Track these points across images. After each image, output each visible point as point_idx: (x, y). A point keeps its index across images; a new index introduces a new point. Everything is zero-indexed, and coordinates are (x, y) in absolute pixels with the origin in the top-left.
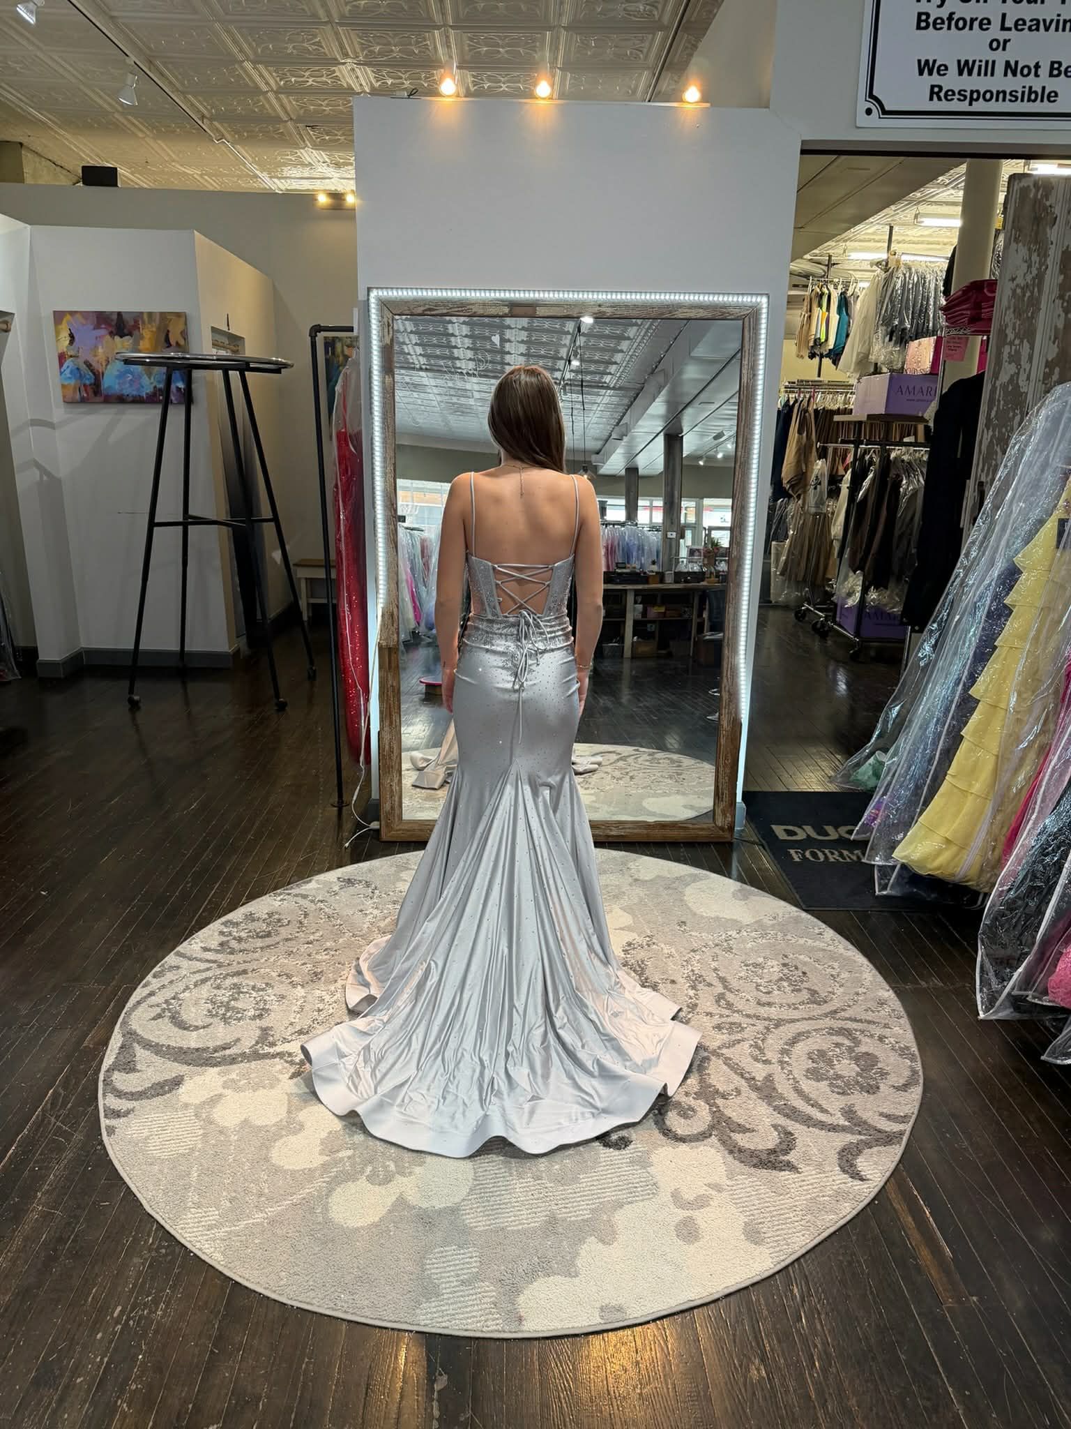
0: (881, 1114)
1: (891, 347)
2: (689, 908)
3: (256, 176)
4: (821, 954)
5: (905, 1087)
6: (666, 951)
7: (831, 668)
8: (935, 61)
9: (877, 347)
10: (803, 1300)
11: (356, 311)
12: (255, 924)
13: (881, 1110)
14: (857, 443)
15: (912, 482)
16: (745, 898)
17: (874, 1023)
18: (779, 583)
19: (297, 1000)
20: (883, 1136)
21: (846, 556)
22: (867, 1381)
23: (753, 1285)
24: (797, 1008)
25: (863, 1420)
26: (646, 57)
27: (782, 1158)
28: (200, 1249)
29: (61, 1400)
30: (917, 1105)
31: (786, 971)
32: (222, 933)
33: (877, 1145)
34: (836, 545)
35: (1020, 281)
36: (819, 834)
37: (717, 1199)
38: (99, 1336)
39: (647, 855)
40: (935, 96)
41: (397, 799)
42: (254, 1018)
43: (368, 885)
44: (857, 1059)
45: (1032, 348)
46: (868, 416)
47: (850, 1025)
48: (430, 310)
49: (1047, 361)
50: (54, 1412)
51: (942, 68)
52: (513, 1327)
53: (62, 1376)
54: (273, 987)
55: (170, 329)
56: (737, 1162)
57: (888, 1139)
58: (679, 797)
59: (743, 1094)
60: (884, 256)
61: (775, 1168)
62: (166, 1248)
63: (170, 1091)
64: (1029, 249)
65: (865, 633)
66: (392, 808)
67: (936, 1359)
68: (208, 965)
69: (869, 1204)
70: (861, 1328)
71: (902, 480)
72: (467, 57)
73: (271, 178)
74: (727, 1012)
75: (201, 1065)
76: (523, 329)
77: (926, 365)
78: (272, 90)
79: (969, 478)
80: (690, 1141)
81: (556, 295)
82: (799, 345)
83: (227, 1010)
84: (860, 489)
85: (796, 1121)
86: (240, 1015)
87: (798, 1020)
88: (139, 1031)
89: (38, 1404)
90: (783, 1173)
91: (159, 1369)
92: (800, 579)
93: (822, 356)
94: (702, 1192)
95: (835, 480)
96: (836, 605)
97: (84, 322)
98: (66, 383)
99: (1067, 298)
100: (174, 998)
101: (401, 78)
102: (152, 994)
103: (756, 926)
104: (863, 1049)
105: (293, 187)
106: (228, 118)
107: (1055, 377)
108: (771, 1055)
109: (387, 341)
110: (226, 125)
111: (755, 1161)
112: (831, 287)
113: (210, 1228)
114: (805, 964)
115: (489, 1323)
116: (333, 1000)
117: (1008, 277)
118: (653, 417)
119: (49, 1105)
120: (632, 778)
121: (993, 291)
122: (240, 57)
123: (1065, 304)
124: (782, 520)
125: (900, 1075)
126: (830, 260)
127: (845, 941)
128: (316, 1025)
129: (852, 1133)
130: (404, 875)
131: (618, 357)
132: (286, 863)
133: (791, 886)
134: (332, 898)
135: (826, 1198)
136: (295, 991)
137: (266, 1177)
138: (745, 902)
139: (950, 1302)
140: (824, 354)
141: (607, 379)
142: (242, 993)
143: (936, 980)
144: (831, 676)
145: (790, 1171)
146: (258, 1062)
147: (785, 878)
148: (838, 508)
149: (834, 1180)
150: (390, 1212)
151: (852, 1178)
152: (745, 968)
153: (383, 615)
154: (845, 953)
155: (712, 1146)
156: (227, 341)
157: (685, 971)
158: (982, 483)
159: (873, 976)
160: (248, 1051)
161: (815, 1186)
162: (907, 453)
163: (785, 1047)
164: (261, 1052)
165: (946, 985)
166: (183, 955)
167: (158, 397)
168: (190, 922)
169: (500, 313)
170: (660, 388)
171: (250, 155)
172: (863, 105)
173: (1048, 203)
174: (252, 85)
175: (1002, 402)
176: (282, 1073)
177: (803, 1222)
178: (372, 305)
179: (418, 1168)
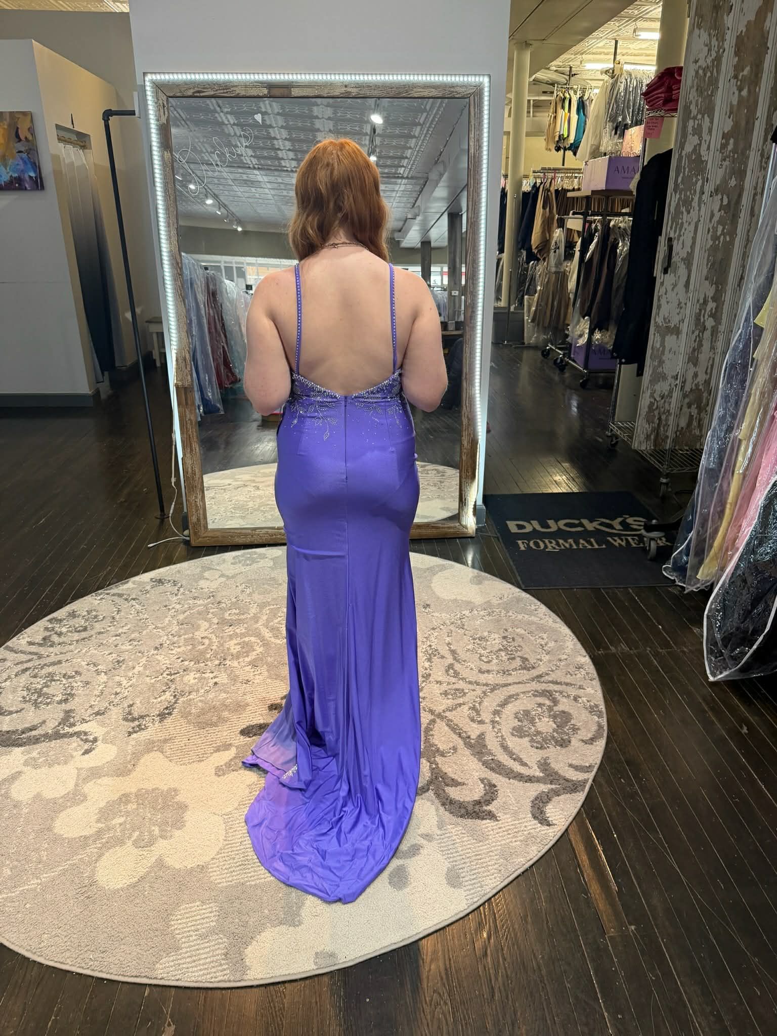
0: (571, 765)
1: (616, 139)
2: (434, 593)
3: (103, 1)
5: (592, 740)
7: (567, 395)
9: (605, 140)
10: (489, 937)
11: (136, 94)
12: (76, 620)
13: (570, 761)
15: (627, 244)
16: (478, 581)
17: (571, 685)
18: (531, 329)
19: (99, 685)
20: (570, 784)
21: (578, 305)
22: (536, 1010)
23: (448, 926)
24: (511, 674)
27: (485, 808)
30: (600, 756)
31: (505, 643)
32: (46, 629)
33: (564, 793)
34: (572, 296)
35: (702, 63)
36: (542, 527)
37: (428, 848)
41: (201, 512)
42: (60, 702)
43: (175, 583)
44: (554, 717)
45: (712, 122)
46: (593, 191)
47: (552, 687)
49: (724, 133)
52: (238, 977)
54: (80, 674)
55: (19, 126)
56: (447, 813)
57: (574, 787)
59: (459, 751)
60: (612, 66)
61: (478, 818)
64: (710, 35)
65: (592, 365)
66: (198, 520)
67: (596, 986)
68: (30, 657)
69: (553, 847)
70: (536, 960)
71: (618, 243)
74: (453, 680)
75: (9, 746)
77: (638, 149)
79: (661, 235)
82: (547, 141)
83: (39, 697)
84: (588, 251)
85: (500, 774)
86: (49, 700)
87: (510, 684)
90: (484, 822)
92: (546, 324)
93: (565, 149)
94: (415, 842)
95: (570, 245)
96: (571, 345)
99: (740, 77)
103: (484, 606)
104: (560, 708)
107: (730, 147)
108: (486, 716)
109: (164, 120)
111: (463, 811)
112: (572, 92)
114: (522, 636)
115: (218, 974)
116: (129, 684)
117: (692, 60)
118: (438, 199)
121: (681, 75)
123: (739, 83)
124: (533, 279)
125: (588, 730)
126: (570, 71)
127: (554, 615)
128: (111, 707)
129: (545, 783)
130: (206, 574)
131: (408, 153)
132: (109, 568)
133: (515, 571)
134: (144, 596)
135: (517, 843)
136: (99, 677)
137: (46, 846)
138: (480, 586)
139: (612, 932)
140: (567, 147)
141: (401, 170)
142: (54, 681)
143: (624, 647)
144: (566, 401)
145: (490, 819)
146: (58, 741)
147: (512, 563)
148: (573, 267)
149: (526, 826)
150: (148, 873)
151: (541, 823)
152: (472, 641)
153: (177, 360)
154: (554, 625)
155: (428, 800)
156: (74, 138)
157: (424, 647)
158: (671, 238)
159: (574, 645)
160: (50, 731)
161: (510, 832)
162: (622, 222)
163: (498, 708)
164: (61, 732)
165: (631, 649)
166: (11, 650)
167: (15, 185)
168: (21, 620)
169: (261, 94)
170: (441, 176)
175: (687, 169)
176: (76, 750)
177: (496, 866)
178: (148, 89)
179: (179, 831)
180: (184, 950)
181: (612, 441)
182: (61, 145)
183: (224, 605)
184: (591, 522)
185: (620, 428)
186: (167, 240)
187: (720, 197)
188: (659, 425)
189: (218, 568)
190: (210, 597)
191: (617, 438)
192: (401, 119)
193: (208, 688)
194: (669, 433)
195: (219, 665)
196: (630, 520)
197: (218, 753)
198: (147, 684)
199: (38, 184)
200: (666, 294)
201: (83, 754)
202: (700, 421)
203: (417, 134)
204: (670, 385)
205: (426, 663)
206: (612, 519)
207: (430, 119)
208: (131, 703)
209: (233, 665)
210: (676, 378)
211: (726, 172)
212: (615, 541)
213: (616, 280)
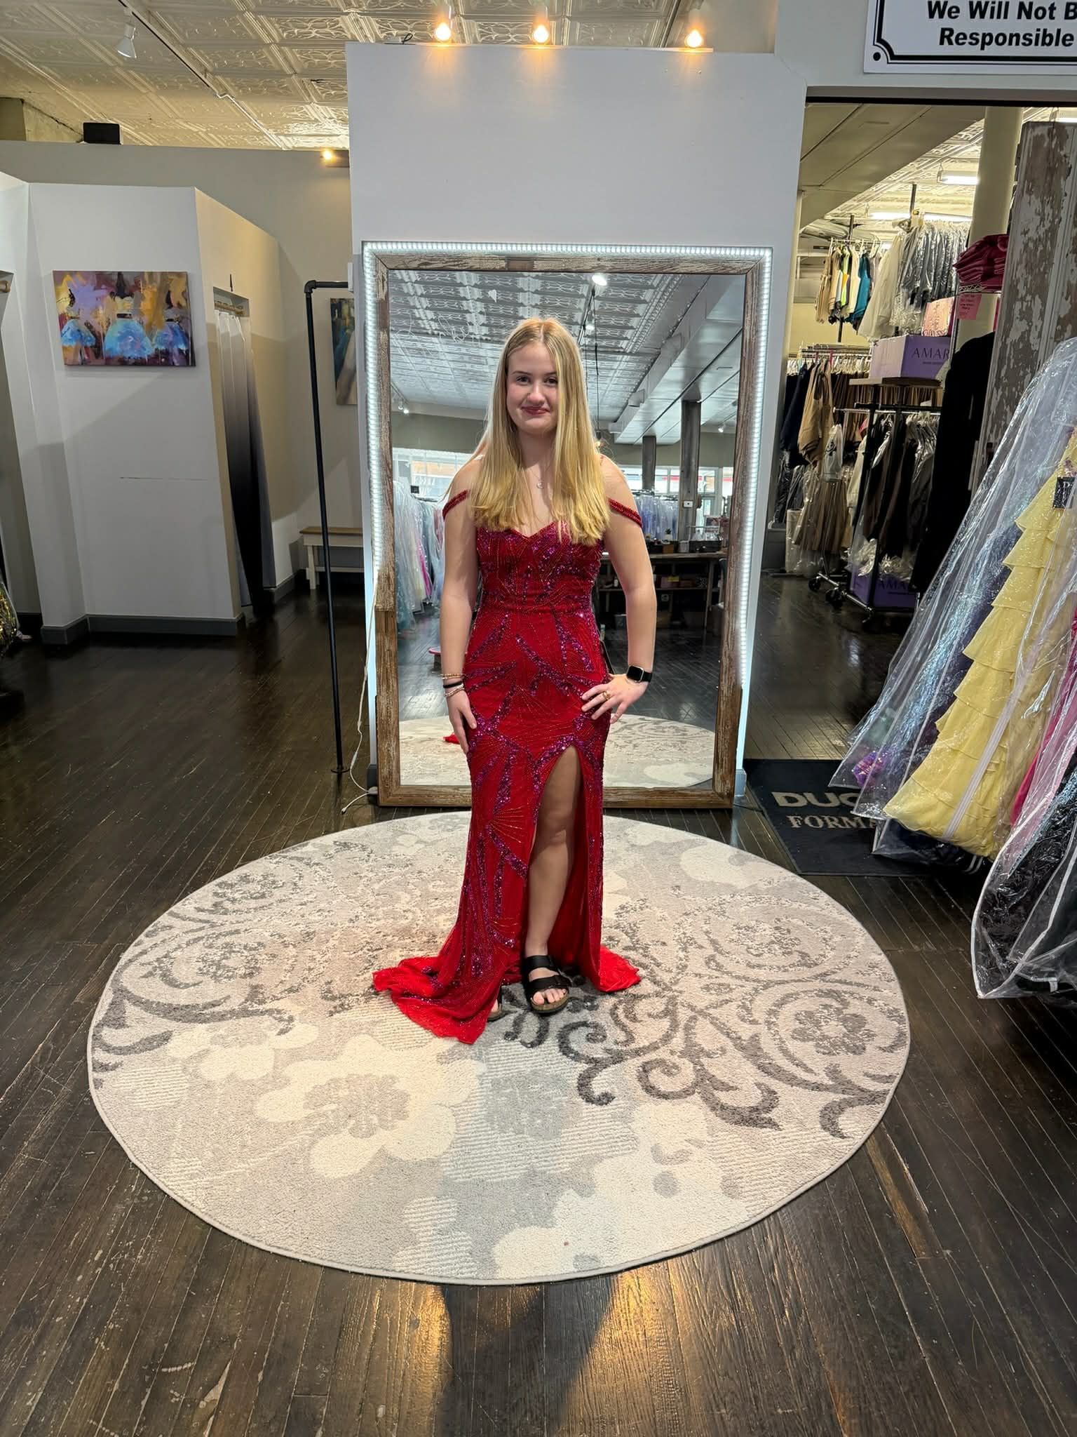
0: (866, 1074)
1: (913, 311)
2: (684, 872)
3: (261, 133)
4: (813, 918)
5: (891, 1048)
6: (659, 914)
7: (844, 638)
8: (946, 3)
9: (898, 310)
10: (776, 1251)
11: (350, 265)
12: (250, 886)
13: (865, 1069)
14: (873, 408)
15: (928, 447)
16: (741, 863)
17: (864, 986)
18: (795, 553)
19: (288, 959)
20: (866, 1095)
21: (860, 523)
22: (835, 1330)
23: (728, 1236)
25: (830, 1366)
26: (658, 6)
27: (764, 1115)
28: (182, 1197)
29: (40, 1338)
30: (903, 1065)
31: (778, 934)
32: (216, 894)
33: (859, 1104)
34: (852, 512)
35: (1032, 234)
36: (819, 802)
37: (698, 1154)
38: (80, 1278)
39: (645, 821)
40: (946, 40)
41: (394, 764)
42: (244, 976)
43: (364, 848)
44: (845, 1020)
45: (1044, 304)
46: (884, 379)
47: (840, 987)
48: (426, 264)
49: (1059, 318)
50: (34, 1348)
51: (954, 10)
52: (487, 1274)
53: (41, 1316)
54: (264, 947)
55: (171, 289)
56: (718, 1119)
57: (874, 1098)
58: (680, 765)
59: (728, 1054)
60: (907, 216)
61: (755, 1124)
62: (147, 1195)
63: (158, 1046)
64: (1042, 202)
65: (879, 602)
66: (390, 773)
67: (906, 1309)
68: (201, 925)
69: (847, 1161)
70: (833, 1278)
71: (917, 446)
72: (474, 7)
73: (277, 135)
74: (716, 974)
75: (189, 1021)
76: (536, 292)
77: (944, 327)
78: (275, 43)
79: (978, 439)
80: (673, 1098)
81: (554, 249)
82: (819, 309)
83: (218, 969)
84: (875, 455)
85: (780, 1080)
86: (230, 974)
87: (787, 982)
88: (130, 988)
89: (18, 1340)
90: (764, 1130)
91: (137, 1310)
92: (815, 547)
93: (842, 320)
94: (681, 1147)
95: (851, 446)
96: (849, 574)
97: (85, 282)
98: (67, 345)
100: (165, 957)
101: (406, 29)
102: (144, 952)
103: (750, 891)
104: (850, 1010)
105: (300, 145)
106: (231, 72)
107: (1066, 335)
108: (759, 1015)
109: (382, 295)
110: (228, 79)
111: (737, 1117)
112: (853, 249)
113: (192, 1177)
114: (798, 927)
115: (464, 1271)
116: (324, 959)
117: (1020, 230)
118: (670, 382)
119: (38, 1059)
120: (635, 746)
121: (1005, 246)
122: (241, 7)
124: (798, 488)
125: (887, 1036)
126: (852, 220)
127: (838, 905)
128: (305, 984)
129: (835, 1092)
130: (400, 839)
131: (634, 322)
132: (283, 827)
133: (788, 853)
134: (328, 862)
135: (806, 1155)
136: (287, 950)
137: (249, 1129)
138: (745, 866)
139: (924, 1255)
140: (845, 317)
141: (623, 344)
142: (234, 952)
143: (929, 945)
144: (844, 647)
145: (771, 1128)
146: (247, 1019)
147: (782, 842)
148: (855, 475)
149: (814, 1138)
150: (371, 1164)
151: (833, 1135)
152: (737, 931)
153: (379, 578)
154: (840, 917)
155: (694, 1103)
156: (232, 303)
158: (991, 443)
159: (866, 941)
160: (236, 1008)
161: (795, 1142)
162: (923, 418)
163: (773, 1008)
164: (250, 1009)
165: (938, 948)
166: (176, 916)
167: (161, 360)
168: (184, 883)
169: (498, 268)
170: (677, 353)
171: (255, 111)
172: (872, 49)
173: (1062, 153)
174: (254, 37)
175: (1012, 361)
176: (270, 1030)
177: (781, 1178)
178: (367, 259)
179: (401, 1122)
180: (422, 1244)
182: (217, 312)
189: (413, 832)
190: (407, 866)
198: (345, 959)
199: (189, 359)
201: (279, 1034)
203: (647, 299)
208: (329, 980)
213: (913, 492)
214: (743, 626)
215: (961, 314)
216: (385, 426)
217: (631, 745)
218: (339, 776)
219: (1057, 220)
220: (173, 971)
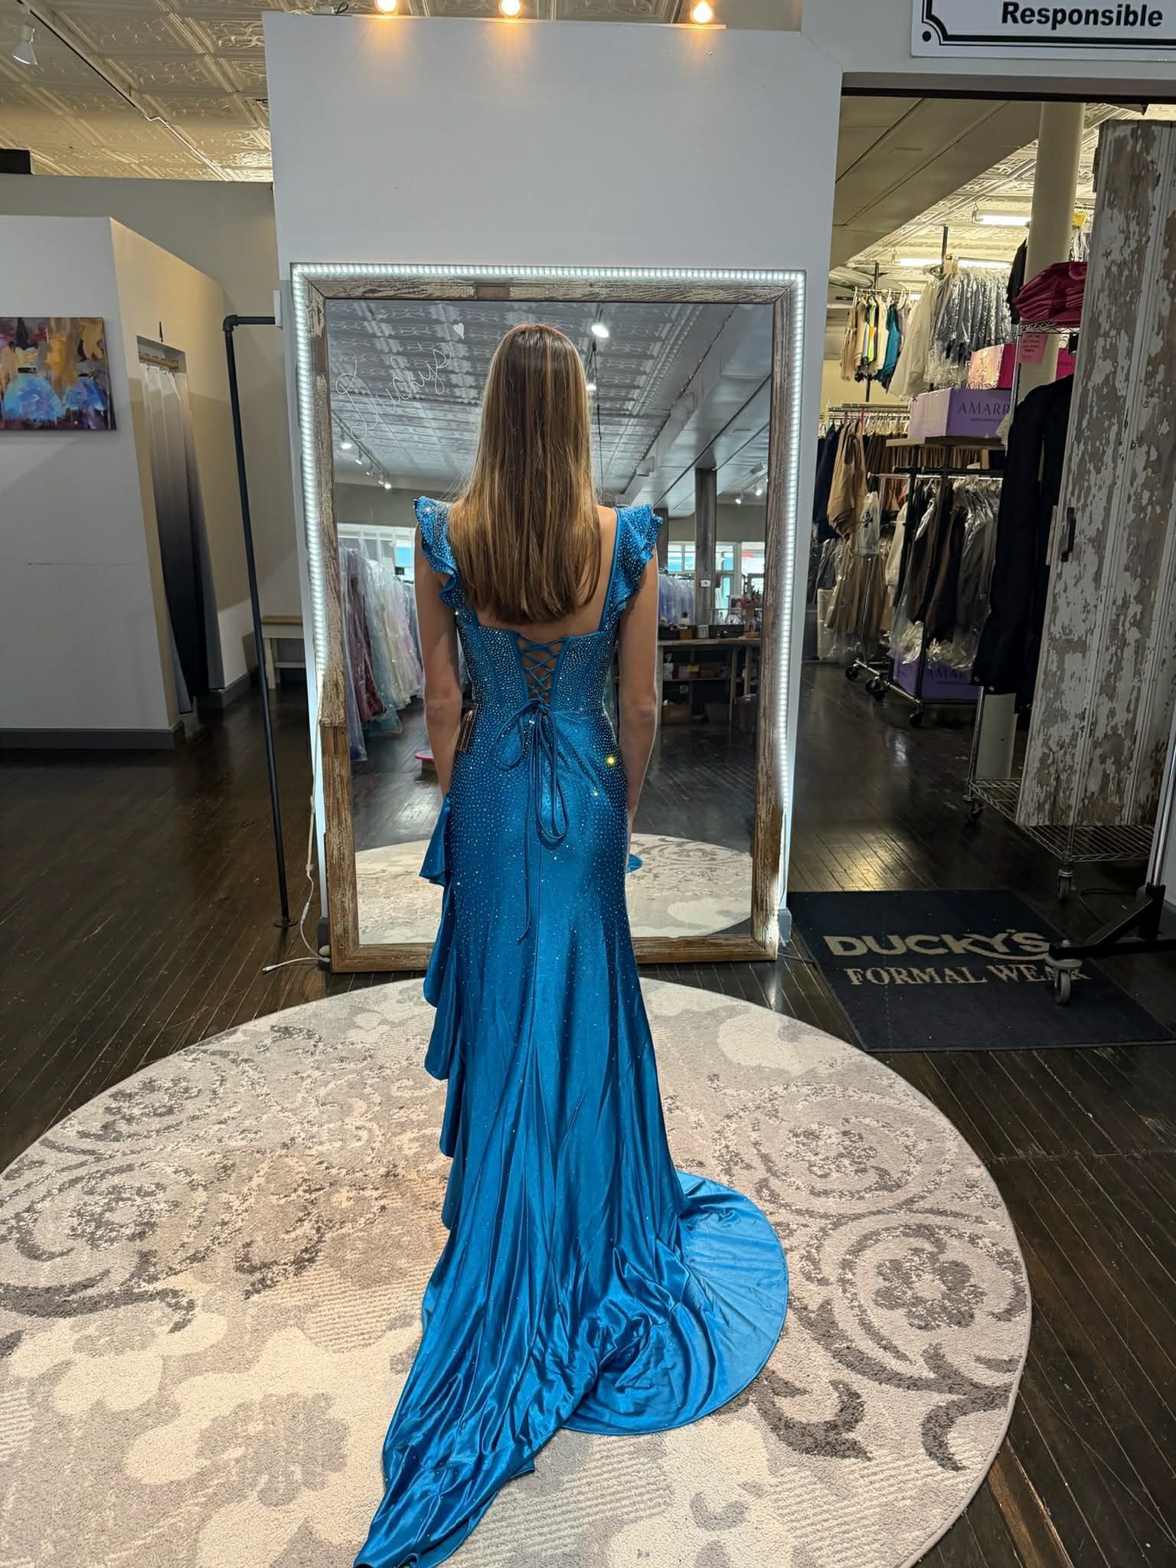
0: (978, 1359)
1: (948, 364)
2: (723, 1054)
3: (205, 166)
5: (1008, 1314)
6: (693, 1119)
7: (888, 735)
9: (931, 366)
11: (277, 295)
12: (156, 1095)
13: (977, 1352)
14: (914, 472)
15: (979, 516)
16: (793, 1038)
17: (963, 1216)
18: (828, 637)
19: (195, 1209)
20: (982, 1394)
21: (903, 605)
24: (861, 1198)
27: (846, 1436)
30: (1025, 1341)
31: (848, 1143)
32: (108, 1110)
33: (974, 1410)
34: (891, 592)
35: (1116, 256)
36: (882, 948)
37: (758, 1510)
39: (670, 981)
40: (1009, 16)
41: (350, 919)
43: (310, 1035)
44: (942, 1272)
45: (1131, 340)
46: (927, 438)
47: (932, 1220)
48: (372, 291)
49: (1150, 356)
54: (164, 1189)
55: (84, 338)
56: (783, 1445)
57: (989, 1399)
58: (711, 900)
60: (939, 262)
61: (834, 1453)
64: (1127, 217)
65: (928, 693)
66: (345, 930)
68: (83, 1158)
69: (966, 1510)
71: (967, 514)
73: (223, 167)
75: (50, 1315)
77: (992, 379)
78: (210, 53)
79: (1057, 504)
81: (535, 274)
82: (844, 366)
83: (97, 1227)
84: (918, 526)
85: (864, 1374)
86: (114, 1234)
87: (863, 1216)
90: (847, 1461)
92: (851, 630)
93: (870, 378)
94: (733, 1498)
95: (888, 517)
96: (892, 661)
99: (1173, 277)
100: (28, 1210)
103: (806, 1079)
104: (948, 1256)
105: (250, 179)
106: (161, 90)
107: (1159, 377)
108: (830, 1271)
109: (318, 331)
110: (158, 98)
111: (809, 1441)
112: (879, 299)
114: (873, 1131)
116: (244, 1207)
117: (1101, 251)
118: (681, 449)
120: (656, 876)
121: (1082, 274)
122: (165, 8)
123: (1171, 286)
124: (829, 563)
125: (1000, 1296)
126: (877, 269)
127: (920, 1095)
128: (216, 1247)
129: (940, 1391)
130: (359, 1019)
131: (641, 380)
132: (205, 1008)
133: (849, 1019)
134: (261, 1057)
135: (908, 1502)
136: (194, 1195)
137: (113, 1499)
138: (795, 1043)
140: (873, 374)
141: (629, 405)
142: (123, 1199)
143: (1036, 1148)
144: (888, 745)
145: (856, 1457)
146: (130, 1307)
147: (842, 1007)
148: (894, 549)
149: (917, 1471)
150: (287, 1553)
151: (943, 1466)
152: (794, 1139)
153: (324, 686)
154: (922, 1113)
155: (748, 1420)
156: (161, 355)
157: (718, 1148)
158: (1073, 509)
159: (959, 1146)
160: (117, 1289)
161: (892, 1481)
162: (972, 483)
163: (848, 1257)
164: (136, 1291)
165: (1049, 1154)
166: (51, 1145)
167: (73, 422)
168: (67, 1095)
169: (463, 296)
170: (689, 413)
171: (194, 138)
172: (920, 27)
173: (1149, 159)
174: (183, 46)
175: (1095, 409)
176: (159, 1322)
177: (876, 1546)
178: (298, 286)
179: (337, 1474)
181: (973, 810)
182: (144, 366)
183: (388, 1072)
184: (958, 938)
185: (985, 790)
186: (316, 507)
187: (1145, 448)
188: (1057, 789)
189: (376, 1008)
190: (366, 1058)
191: (980, 805)
192: (634, 332)
193: (372, 1216)
194: (1073, 802)
195: (387, 1175)
196: (1018, 938)
197: (393, 1331)
198: (273, 1207)
199: (108, 421)
200: (1065, 591)
201: (172, 1331)
202: (1119, 784)
203: (655, 353)
204: (1073, 728)
205: (722, 1176)
206: (992, 937)
207: (676, 334)
208: (248, 1241)
209: (409, 1177)
210: (1082, 717)
211: (1153, 414)
212: (1001, 971)
213: (963, 567)
214: (783, 736)
215: (1024, 357)
216: (327, 495)
217: (651, 875)
218: (285, 930)
219: (1144, 239)
220: (35, 1232)
